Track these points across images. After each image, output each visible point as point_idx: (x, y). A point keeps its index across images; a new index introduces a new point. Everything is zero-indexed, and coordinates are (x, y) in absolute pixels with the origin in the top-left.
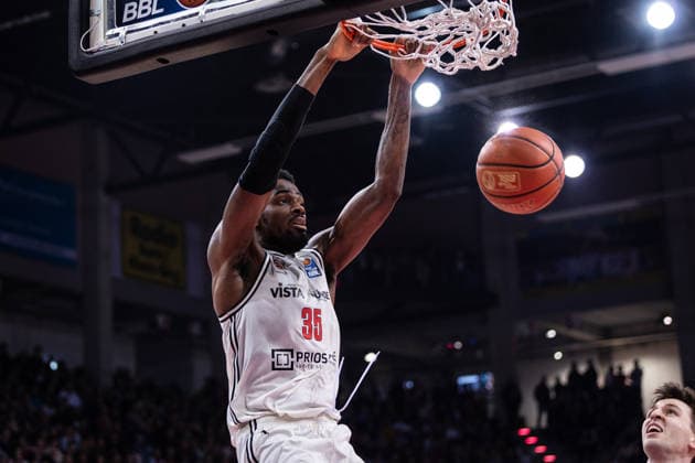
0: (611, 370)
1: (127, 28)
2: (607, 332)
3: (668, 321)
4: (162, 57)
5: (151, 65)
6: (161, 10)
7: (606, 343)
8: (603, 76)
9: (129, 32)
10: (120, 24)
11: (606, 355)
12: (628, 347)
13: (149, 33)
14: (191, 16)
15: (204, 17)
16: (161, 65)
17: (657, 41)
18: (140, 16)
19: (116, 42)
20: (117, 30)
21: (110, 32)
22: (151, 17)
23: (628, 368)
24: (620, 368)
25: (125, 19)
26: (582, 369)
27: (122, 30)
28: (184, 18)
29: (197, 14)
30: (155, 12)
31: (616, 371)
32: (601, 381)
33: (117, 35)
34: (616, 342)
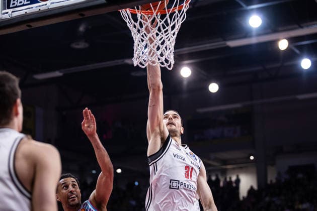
0: (226, 179)
1: (12, 10)
2: (225, 162)
3: (252, 158)
4: (29, 24)
5: (23, 28)
6: (29, 2)
7: (224, 167)
8: (228, 48)
9: (13, 12)
10: (9, 8)
11: (224, 172)
12: (234, 169)
13: (23, 12)
14: (43, 5)
15: (50, 6)
16: (28, 28)
17: (254, 33)
18: (19, 4)
19: (6, 16)
20: (7, 10)
21: (4, 11)
22: (24, 5)
23: (234, 178)
24: (230, 178)
25: (11, 6)
26: (214, 178)
27: (10, 11)
28: (40, 6)
29: (46, 4)
30: (26, 3)
31: (228, 179)
32: (221, 184)
33: (7, 13)
34: (229, 167)
